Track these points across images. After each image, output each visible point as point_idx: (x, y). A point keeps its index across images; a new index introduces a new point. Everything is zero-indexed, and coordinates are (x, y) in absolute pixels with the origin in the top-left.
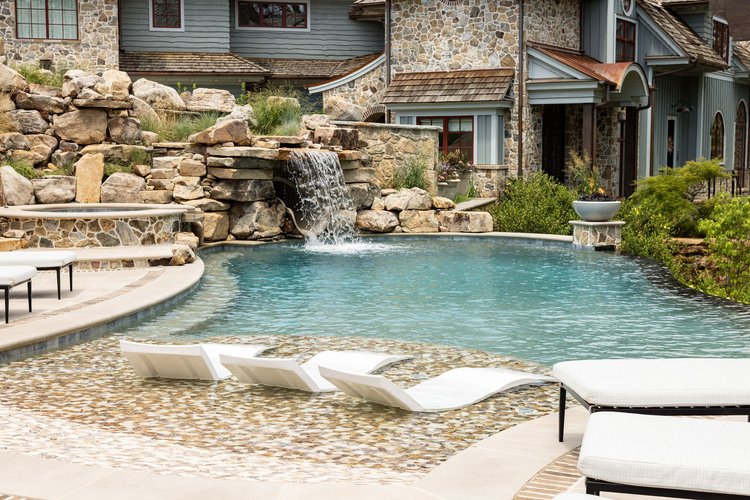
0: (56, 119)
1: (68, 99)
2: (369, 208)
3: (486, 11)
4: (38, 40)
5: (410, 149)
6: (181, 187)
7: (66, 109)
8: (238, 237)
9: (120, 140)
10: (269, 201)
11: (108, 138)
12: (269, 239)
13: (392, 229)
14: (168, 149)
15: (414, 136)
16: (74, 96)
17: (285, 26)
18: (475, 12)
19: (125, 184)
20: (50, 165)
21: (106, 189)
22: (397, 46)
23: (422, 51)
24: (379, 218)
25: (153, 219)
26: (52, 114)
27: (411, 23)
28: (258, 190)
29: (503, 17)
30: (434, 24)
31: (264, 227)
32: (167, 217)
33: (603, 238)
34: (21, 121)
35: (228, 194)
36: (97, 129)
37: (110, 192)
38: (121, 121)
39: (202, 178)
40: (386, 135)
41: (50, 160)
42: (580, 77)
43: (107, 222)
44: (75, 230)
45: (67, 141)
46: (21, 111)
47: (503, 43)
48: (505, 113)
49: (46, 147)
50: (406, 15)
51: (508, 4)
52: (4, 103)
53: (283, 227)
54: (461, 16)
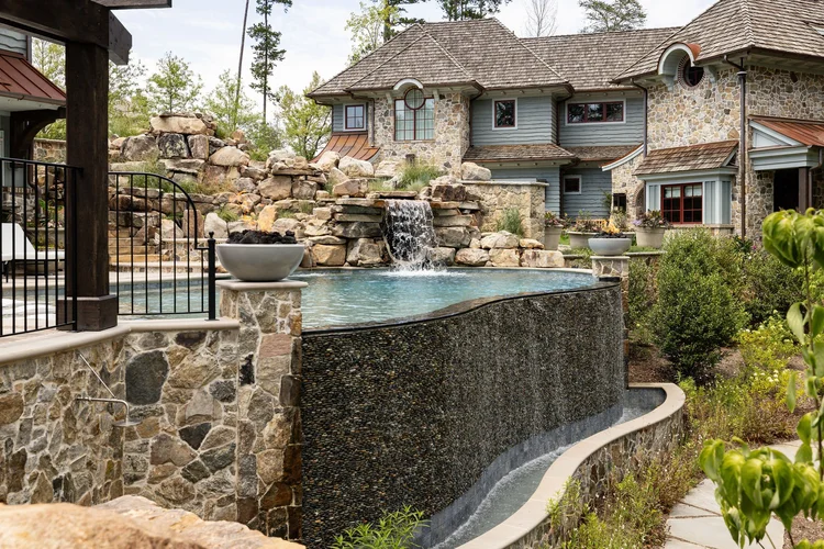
0: (260, 183)
1: (267, 169)
2: (468, 247)
3: (717, 91)
5: (513, 201)
6: (311, 227)
7: (266, 176)
8: (352, 264)
9: (298, 197)
10: (374, 236)
11: (291, 196)
12: (370, 266)
13: (484, 263)
15: (515, 190)
16: (270, 167)
17: (606, 120)
18: (709, 95)
19: (284, 225)
22: (651, 128)
23: (670, 131)
24: (472, 254)
26: (258, 179)
27: (661, 108)
28: (363, 230)
29: (729, 97)
30: (678, 107)
31: (366, 257)
33: (607, 270)
34: (241, 185)
35: (340, 232)
36: (285, 189)
38: (300, 183)
39: (329, 220)
40: (498, 190)
42: (793, 143)
45: (266, 198)
46: (242, 179)
47: (729, 118)
49: (251, 202)
50: (658, 102)
51: (733, 85)
52: (234, 174)
53: (383, 257)
54: (698, 99)
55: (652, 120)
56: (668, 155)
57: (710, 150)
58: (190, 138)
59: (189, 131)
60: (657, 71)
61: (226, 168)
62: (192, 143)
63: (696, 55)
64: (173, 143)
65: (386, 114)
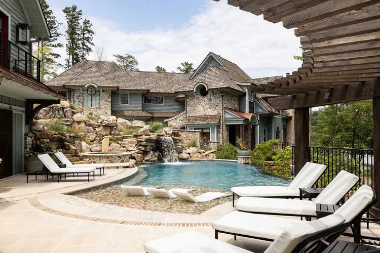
0: (96, 129)
2: (182, 153)
3: (213, 99)
4: (89, 107)
5: (192, 136)
6: (130, 147)
7: (99, 126)
8: (146, 161)
9: (114, 135)
10: (154, 151)
11: (111, 134)
12: (154, 161)
13: (188, 158)
14: (127, 137)
15: (193, 133)
16: (101, 123)
17: (157, 103)
18: (210, 100)
19: (115, 147)
21: (110, 148)
22: (188, 109)
23: (195, 110)
24: (184, 155)
25: (124, 156)
26: (95, 127)
27: (192, 102)
29: (218, 101)
30: (199, 103)
31: (153, 158)
32: (127, 155)
33: (246, 161)
34: (87, 130)
35: (143, 149)
36: (108, 132)
38: (114, 129)
39: (136, 145)
40: (186, 133)
41: (95, 140)
42: (239, 117)
43: (111, 156)
44: (102, 159)
45: (99, 135)
47: (218, 108)
48: (218, 127)
49: (94, 136)
50: (191, 100)
51: (219, 97)
52: (83, 125)
53: (158, 158)
54: (206, 100)
55: (189, 106)
56: (196, 118)
57: (212, 117)
58: (65, 110)
59: (65, 106)
60: (193, 90)
61: (79, 122)
62: (66, 111)
63: (208, 87)
64: (58, 111)
65: (79, 96)
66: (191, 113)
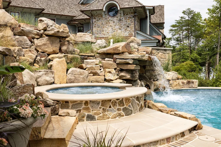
0: (36, 41)
3: (124, 19)
5: (163, 57)
6: (110, 74)
7: (41, 36)
9: (66, 52)
10: (141, 79)
11: (61, 51)
14: (88, 56)
15: (164, 52)
16: (45, 30)
18: (120, 20)
19: (79, 73)
20: (35, 64)
21: (69, 76)
22: (94, 30)
23: (103, 31)
26: (34, 38)
27: (99, 23)
29: (129, 22)
30: (107, 23)
34: (18, 41)
37: (72, 78)
38: (66, 43)
39: (115, 69)
41: (35, 62)
42: (153, 39)
43: (127, 100)
44: (110, 107)
45: (42, 52)
46: (17, 37)
47: (129, 29)
49: (33, 55)
50: (98, 21)
51: (130, 18)
54: (115, 21)
55: (95, 27)
60: (103, 9)
63: (120, 6)
66: (98, 34)
